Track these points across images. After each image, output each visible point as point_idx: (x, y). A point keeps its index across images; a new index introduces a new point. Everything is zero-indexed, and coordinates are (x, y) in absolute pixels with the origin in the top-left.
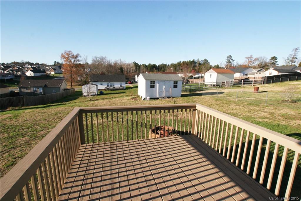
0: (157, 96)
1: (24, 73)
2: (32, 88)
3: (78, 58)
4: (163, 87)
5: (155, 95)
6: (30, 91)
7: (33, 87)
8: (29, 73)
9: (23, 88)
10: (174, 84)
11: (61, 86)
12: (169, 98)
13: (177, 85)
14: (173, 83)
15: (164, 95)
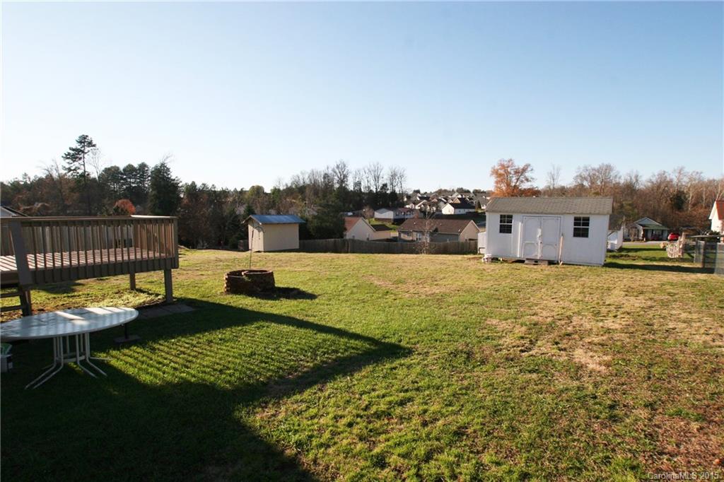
0: (518, 256)
1: (439, 210)
2: (415, 233)
3: (528, 174)
4: (536, 234)
5: (512, 252)
6: (411, 238)
7: (416, 231)
8: (448, 210)
9: (403, 232)
10: (575, 224)
11: (460, 232)
12: (551, 263)
13: (588, 229)
14: (572, 221)
15: (538, 255)
